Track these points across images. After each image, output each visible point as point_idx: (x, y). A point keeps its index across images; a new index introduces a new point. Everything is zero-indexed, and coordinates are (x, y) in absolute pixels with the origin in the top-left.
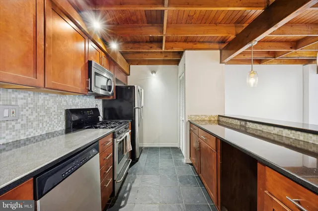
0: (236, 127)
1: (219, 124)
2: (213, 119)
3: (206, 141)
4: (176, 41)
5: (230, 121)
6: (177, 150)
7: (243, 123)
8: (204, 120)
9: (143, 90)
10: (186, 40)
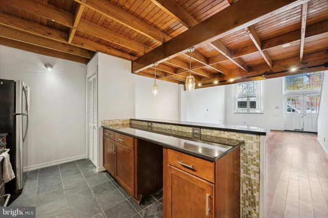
0: (145, 128)
1: (131, 127)
2: (125, 123)
3: (123, 143)
4: (87, 39)
5: (140, 123)
6: (86, 162)
7: (150, 124)
8: (117, 125)
9: (29, 88)
10: (99, 41)
